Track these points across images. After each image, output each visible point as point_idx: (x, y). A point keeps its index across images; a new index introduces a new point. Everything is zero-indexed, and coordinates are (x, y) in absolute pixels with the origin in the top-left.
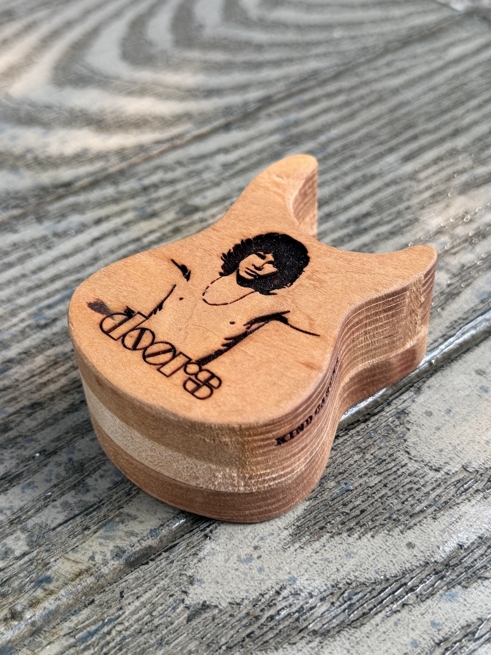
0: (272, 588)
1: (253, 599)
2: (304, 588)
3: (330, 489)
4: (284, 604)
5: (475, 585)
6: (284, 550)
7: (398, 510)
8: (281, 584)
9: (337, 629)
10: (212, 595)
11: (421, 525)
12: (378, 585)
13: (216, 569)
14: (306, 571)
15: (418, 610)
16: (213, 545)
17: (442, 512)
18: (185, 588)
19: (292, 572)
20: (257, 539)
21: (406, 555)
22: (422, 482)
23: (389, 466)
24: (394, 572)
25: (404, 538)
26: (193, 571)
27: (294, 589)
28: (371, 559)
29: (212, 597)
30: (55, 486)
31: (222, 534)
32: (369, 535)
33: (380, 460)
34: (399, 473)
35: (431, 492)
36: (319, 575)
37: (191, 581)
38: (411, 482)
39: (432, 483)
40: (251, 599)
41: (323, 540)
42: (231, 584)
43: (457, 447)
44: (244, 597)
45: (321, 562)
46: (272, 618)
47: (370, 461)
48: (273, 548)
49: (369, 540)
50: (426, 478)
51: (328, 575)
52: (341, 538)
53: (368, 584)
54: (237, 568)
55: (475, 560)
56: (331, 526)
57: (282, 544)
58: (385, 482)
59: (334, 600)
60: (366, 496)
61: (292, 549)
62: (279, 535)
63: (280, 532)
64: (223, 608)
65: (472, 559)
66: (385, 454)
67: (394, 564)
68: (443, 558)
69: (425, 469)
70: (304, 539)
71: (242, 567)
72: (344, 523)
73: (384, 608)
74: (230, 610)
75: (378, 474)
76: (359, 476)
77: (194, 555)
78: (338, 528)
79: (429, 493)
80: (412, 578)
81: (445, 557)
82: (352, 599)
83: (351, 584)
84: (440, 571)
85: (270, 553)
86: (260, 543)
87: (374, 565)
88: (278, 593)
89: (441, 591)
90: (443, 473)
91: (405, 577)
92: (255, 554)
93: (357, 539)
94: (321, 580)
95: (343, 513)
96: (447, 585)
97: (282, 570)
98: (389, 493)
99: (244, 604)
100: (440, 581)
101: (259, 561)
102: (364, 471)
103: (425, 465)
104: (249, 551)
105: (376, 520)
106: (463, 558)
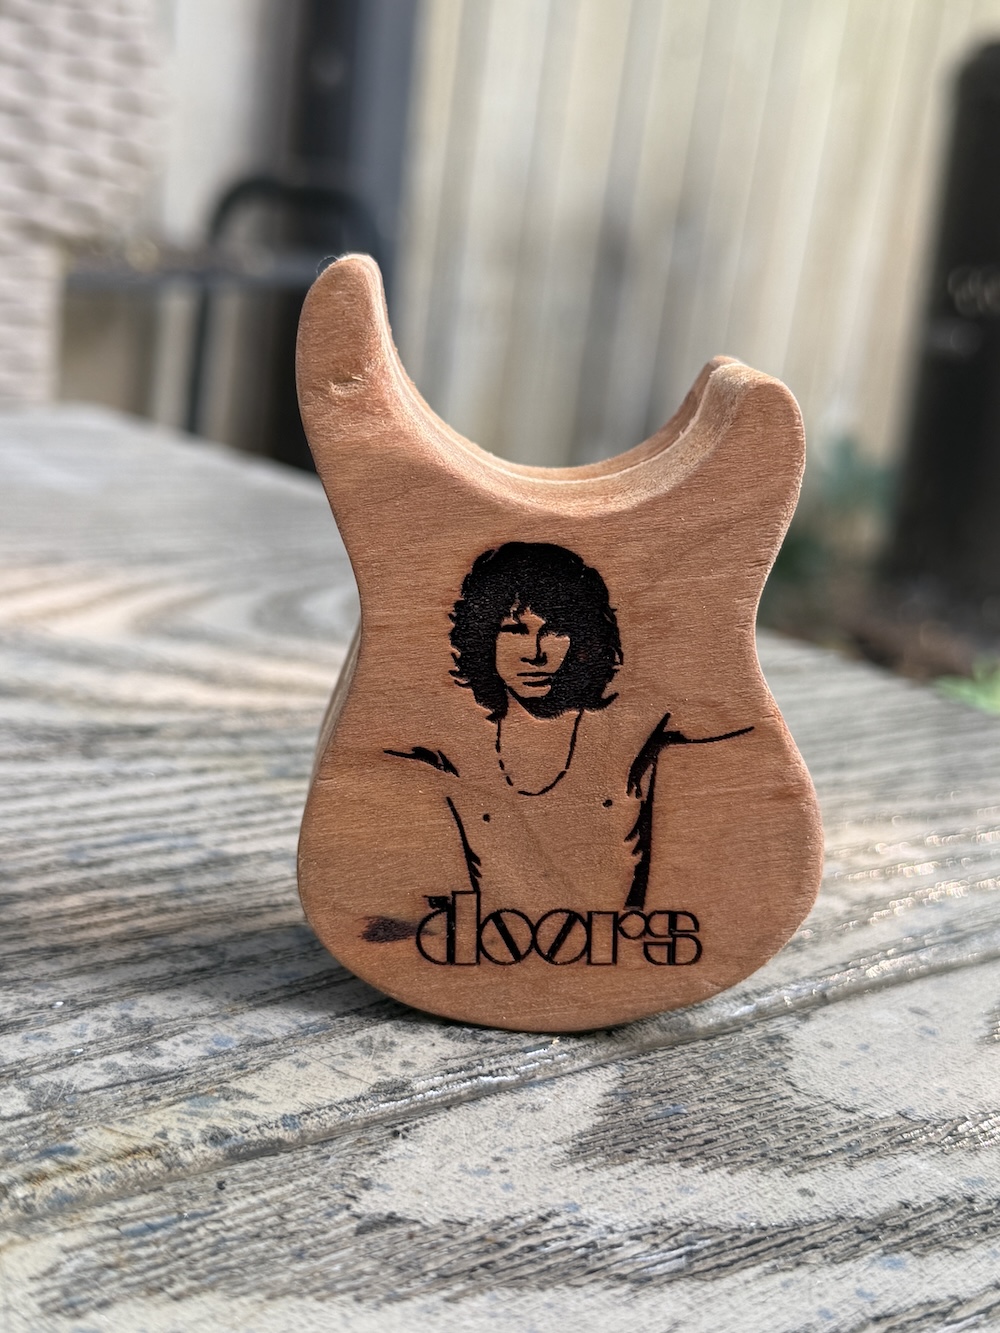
0: (531, 1211)
1: (493, 1221)
2: (597, 1219)
3: (644, 1108)
4: (555, 1235)
5: (939, 1254)
6: (555, 1169)
7: (779, 1149)
8: (550, 1209)
9: (665, 1278)
10: (407, 1206)
11: (824, 1171)
12: (746, 1233)
13: (416, 1175)
14: (600, 1199)
15: (827, 1274)
16: (410, 1146)
17: (864, 1162)
18: (352, 1191)
19: (571, 1197)
20: (501, 1148)
21: (798, 1203)
22: (823, 1121)
23: (757, 1095)
24: (775, 1220)
25: (794, 1182)
26: (369, 1173)
27: (576, 1218)
28: (727, 1201)
29: (408, 1209)
30: (91, 1043)
31: (429, 1135)
32: (723, 1171)
33: (740, 1087)
34: (776, 1105)
35: (839, 1134)
36: (626, 1207)
37: (366, 1184)
38: (800, 1118)
39: (842, 1124)
40: (489, 1220)
41: (635, 1164)
42: (448, 1198)
43: (885, 1089)
44: (474, 1216)
45: (630, 1192)
46: (531, 1249)
47: (721, 1084)
48: (533, 1165)
49: (723, 1177)
50: (830, 1118)
51: (645, 1209)
52: (668, 1167)
53: (724, 1230)
54: (458, 1178)
55: (937, 1225)
56: (647, 1151)
57: (550, 1160)
58: (751, 1112)
59: (658, 1241)
60: (714, 1125)
61: (570, 1169)
62: (543, 1149)
63: (545, 1146)
64: (430, 1226)
65: (930, 1224)
66: (749, 1081)
67: (775, 1212)
68: (872, 1214)
69: (827, 1106)
70: (594, 1161)
71: (469, 1179)
72: (674, 1151)
73: (760, 1263)
74: (444, 1228)
75: (735, 1101)
76: (699, 1100)
77: (372, 1153)
78: (662, 1156)
79: (837, 1136)
80: (812, 1233)
81: (877, 1215)
82: (695, 1244)
83: (691, 1225)
84: (869, 1231)
85: (527, 1168)
86: (506, 1155)
87: (736, 1208)
88: (543, 1219)
89: (872, 1255)
90: (861, 1115)
91: (799, 1229)
92: (496, 1167)
93: (700, 1172)
94: (629, 1213)
95: (669, 1139)
96: (883, 1248)
97: (551, 1192)
98: (760, 1126)
99: (474, 1225)
100: (869, 1243)
101: (503, 1176)
102: (708, 1095)
103: (826, 1102)
104: (483, 1161)
105: (735, 1154)
106: (910, 1220)
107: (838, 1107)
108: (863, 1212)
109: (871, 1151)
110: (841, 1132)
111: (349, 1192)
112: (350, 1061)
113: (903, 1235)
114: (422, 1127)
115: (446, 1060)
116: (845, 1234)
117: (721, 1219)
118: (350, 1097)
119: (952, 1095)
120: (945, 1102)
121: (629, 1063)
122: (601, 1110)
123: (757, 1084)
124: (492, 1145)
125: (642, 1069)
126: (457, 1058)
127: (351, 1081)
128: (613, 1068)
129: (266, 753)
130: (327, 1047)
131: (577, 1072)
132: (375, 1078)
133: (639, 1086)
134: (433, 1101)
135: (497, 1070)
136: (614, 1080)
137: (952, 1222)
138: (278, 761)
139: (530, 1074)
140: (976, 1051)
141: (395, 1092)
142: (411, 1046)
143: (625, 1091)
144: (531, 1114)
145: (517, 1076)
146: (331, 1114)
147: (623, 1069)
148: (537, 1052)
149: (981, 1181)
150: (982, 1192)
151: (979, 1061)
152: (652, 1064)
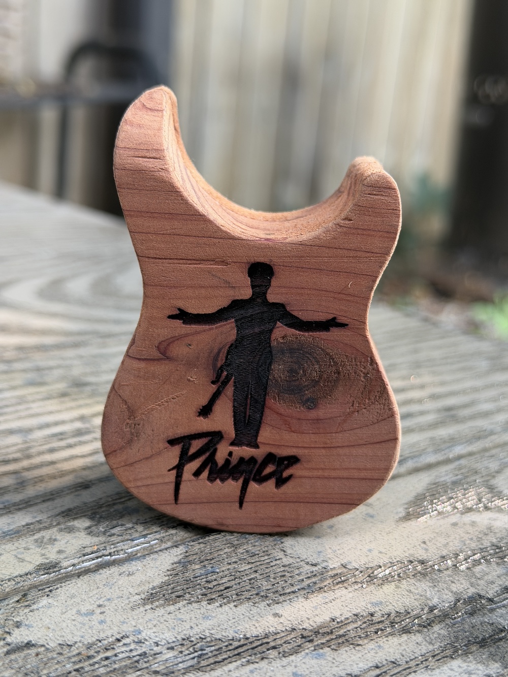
0: (113, 636)
1: (88, 643)
2: (151, 638)
3: (194, 570)
4: (123, 649)
5: (347, 648)
6: (133, 609)
7: (267, 590)
8: (124, 634)
9: (183, 671)
10: (39, 637)
11: (291, 602)
12: (236, 641)
13: (50, 618)
14: (155, 626)
15: (278, 663)
16: (50, 601)
17: (315, 595)
18: (9, 629)
19: (138, 625)
20: (103, 599)
21: (271, 622)
22: (297, 572)
23: (263, 559)
24: (255, 633)
25: (271, 609)
26: (22, 618)
27: (138, 638)
28: (230, 623)
29: (39, 638)
31: (63, 593)
32: (232, 605)
33: (253, 554)
34: (272, 564)
35: (304, 579)
36: (169, 630)
37: (18, 625)
38: (284, 571)
39: (307, 573)
40: (86, 643)
41: (180, 604)
42: (65, 630)
43: (338, 551)
44: (78, 641)
45: (174, 620)
46: (107, 658)
47: (242, 553)
48: (120, 608)
49: (231, 609)
50: (301, 570)
51: (180, 631)
52: (200, 605)
53: (224, 640)
54: (74, 619)
55: (349, 631)
56: (190, 595)
57: (131, 604)
58: (256, 569)
59: (183, 650)
60: (233, 578)
61: (142, 609)
62: (129, 598)
63: (130, 596)
64: (50, 648)
65: (345, 630)
66: (259, 550)
67: (256, 628)
68: (312, 626)
69: (301, 563)
70: (157, 603)
71: (80, 619)
72: (206, 595)
73: (240, 659)
74: (59, 649)
75: (249, 563)
76: (228, 563)
77: (26, 606)
78: (198, 598)
79: (303, 580)
80: (275, 639)
81: (315, 626)
82: (205, 650)
83: (205, 639)
84: (308, 636)
85: (116, 610)
86: (106, 603)
87: (234, 627)
88: (119, 640)
89: (307, 651)
90: (320, 567)
91: (268, 637)
92: (98, 611)
93: (218, 607)
94: (170, 634)
95: (205, 588)
96: (315, 646)
97: (127, 623)
98: (259, 577)
99: (76, 646)
100: (308, 643)
101: (101, 615)
102: (234, 560)
103: (301, 561)
104: (91, 608)
105: (241, 594)
106: (334, 629)
107: (307, 563)
108: (308, 625)
109: (320, 588)
110: (306, 578)
111: (7, 630)
112: (27, 551)
113: (328, 638)
114: (60, 589)
115: (84, 548)
116: (294, 639)
117: (224, 634)
118: (22, 573)
119: (375, 553)
120: (370, 558)
121: (192, 544)
122: (169, 573)
123: (264, 552)
124: (99, 598)
125: (199, 547)
126: (91, 547)
127: (25, 563)
128: (181, 547)
129: (24, 371)
130: (16, 544)
131: (160, 551)
132: (39, 560)
133: (194, 557)
134: (73, 573)
135: (114, 552)
136: (181, 554)
137: (359, 629)
138: (30, 376)
139: (134, 553)
140: (394, 526)
141: (49, 569)
142: (66, 541)
143: (186, 560)
144: (127, 578)
145: (126, 555)
146: (9, 583)
147: (188, 547)
148: (140, 540)
149: (381, 603)
150: (380, 610)
151: (395, 532)
152: (206, 544)
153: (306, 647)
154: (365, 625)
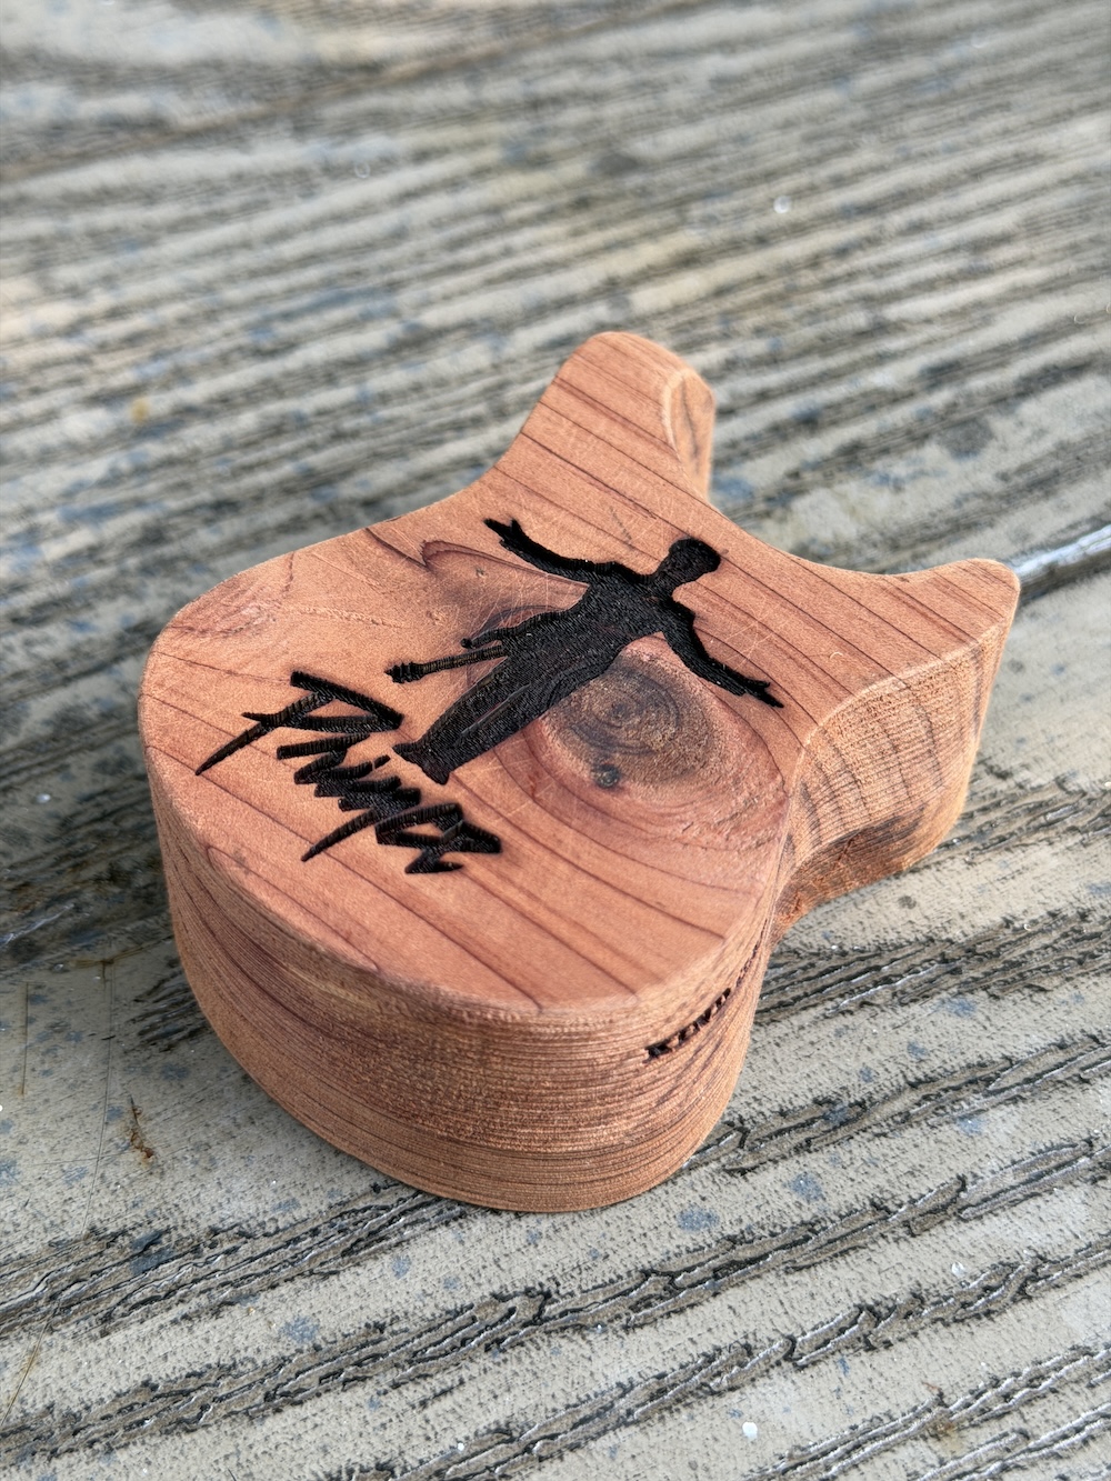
153: (944, 986)
154: (1063, 941)
